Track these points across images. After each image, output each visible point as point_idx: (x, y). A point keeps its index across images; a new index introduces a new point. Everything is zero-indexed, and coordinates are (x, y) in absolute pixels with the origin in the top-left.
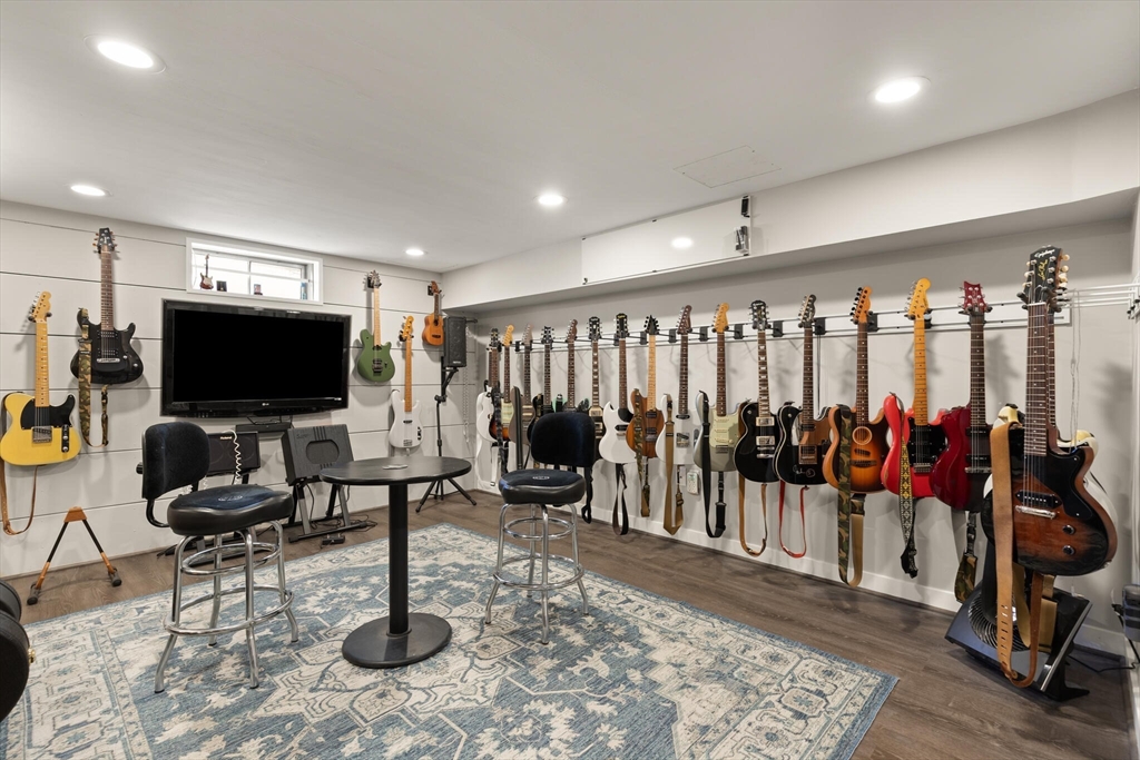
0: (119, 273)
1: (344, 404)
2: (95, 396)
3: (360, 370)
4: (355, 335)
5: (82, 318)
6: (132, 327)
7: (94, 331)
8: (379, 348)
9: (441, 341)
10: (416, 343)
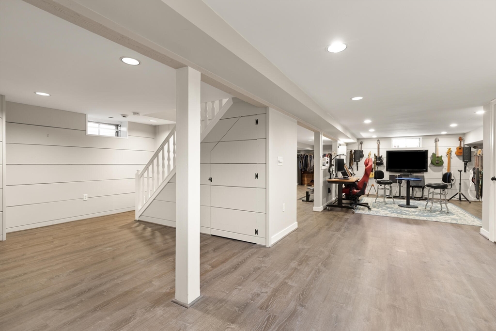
0: (380, 147)
1: (427, 171)
2: (376, 167)
3: (432, 163)
4: (430, 155)
5: (375, 155)
6: (382, 156)
7: (376, 157)
8: (438, 157)
9: (462, 154)
10: (453, 155)
